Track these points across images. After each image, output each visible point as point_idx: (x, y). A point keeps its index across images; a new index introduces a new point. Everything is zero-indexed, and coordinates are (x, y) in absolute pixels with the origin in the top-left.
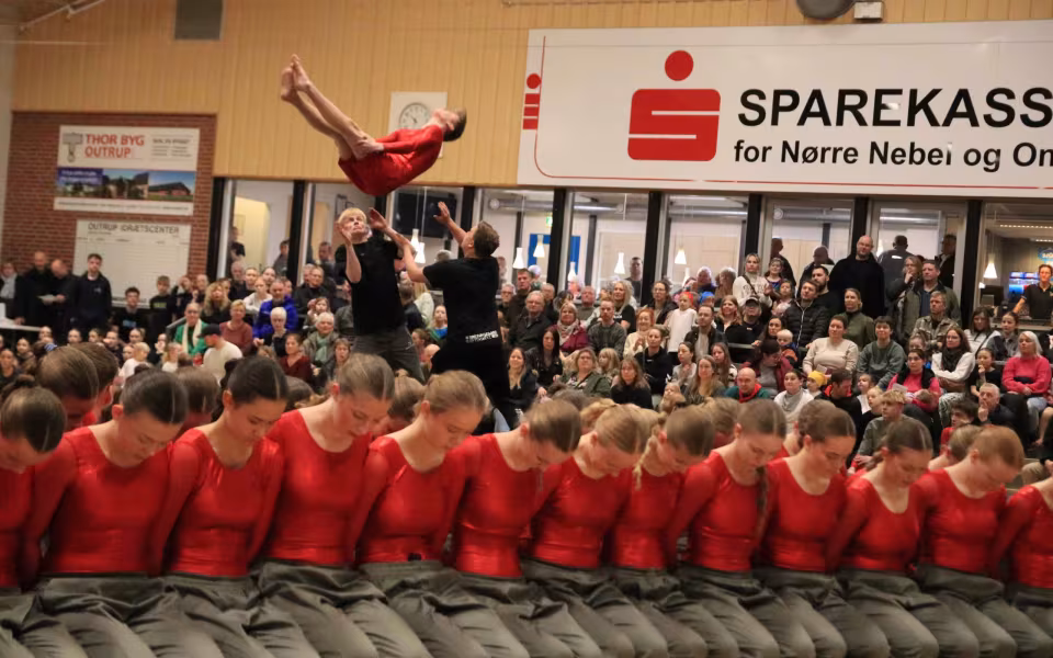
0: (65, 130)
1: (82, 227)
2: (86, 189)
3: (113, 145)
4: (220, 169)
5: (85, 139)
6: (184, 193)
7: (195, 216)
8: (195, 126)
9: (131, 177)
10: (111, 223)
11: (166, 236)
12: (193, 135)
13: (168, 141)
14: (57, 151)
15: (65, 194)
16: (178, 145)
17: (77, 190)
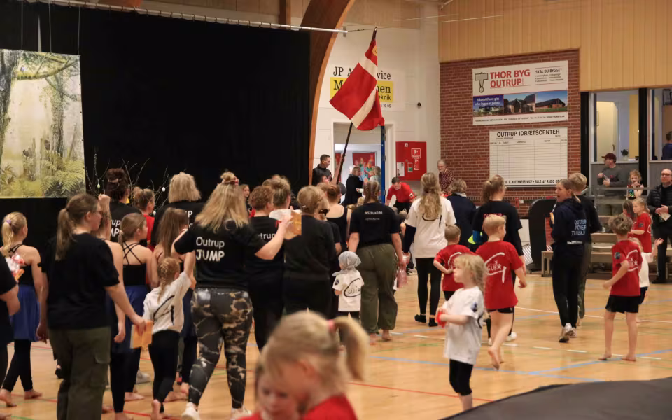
0: (475, 71)
1: (493, 135)
2: (493, 109)
3: (509, 78)
4: (584, 87)
5: (490, 75)
6: (561, 105)
7: (569, 121)
8: (563, 59)
9: (523, 98)
10: (512, 131)
11: (551, 136)
12: (564, 65)
13: (546, 71)
14: (472, 86)
15: (479, 114)
16: (554, 73)
17: (487, 110)
